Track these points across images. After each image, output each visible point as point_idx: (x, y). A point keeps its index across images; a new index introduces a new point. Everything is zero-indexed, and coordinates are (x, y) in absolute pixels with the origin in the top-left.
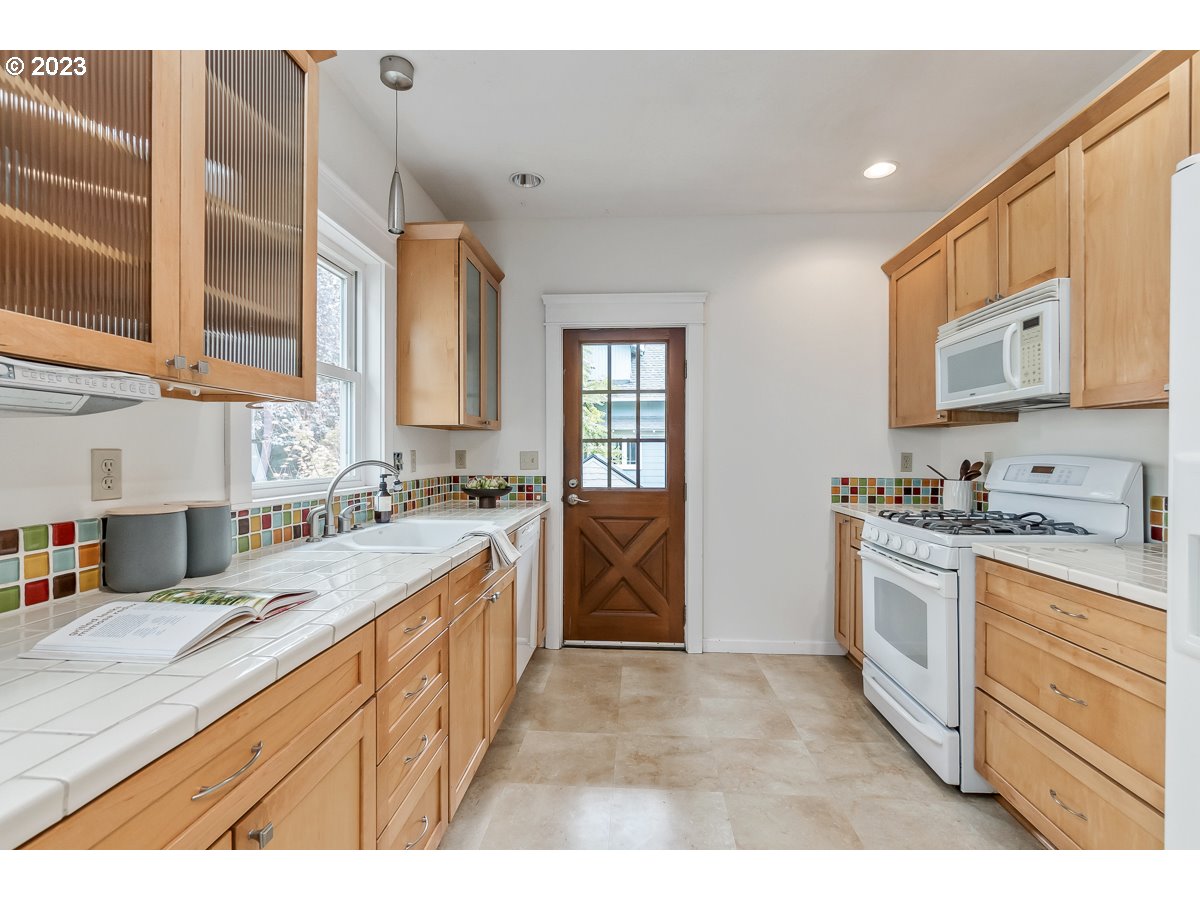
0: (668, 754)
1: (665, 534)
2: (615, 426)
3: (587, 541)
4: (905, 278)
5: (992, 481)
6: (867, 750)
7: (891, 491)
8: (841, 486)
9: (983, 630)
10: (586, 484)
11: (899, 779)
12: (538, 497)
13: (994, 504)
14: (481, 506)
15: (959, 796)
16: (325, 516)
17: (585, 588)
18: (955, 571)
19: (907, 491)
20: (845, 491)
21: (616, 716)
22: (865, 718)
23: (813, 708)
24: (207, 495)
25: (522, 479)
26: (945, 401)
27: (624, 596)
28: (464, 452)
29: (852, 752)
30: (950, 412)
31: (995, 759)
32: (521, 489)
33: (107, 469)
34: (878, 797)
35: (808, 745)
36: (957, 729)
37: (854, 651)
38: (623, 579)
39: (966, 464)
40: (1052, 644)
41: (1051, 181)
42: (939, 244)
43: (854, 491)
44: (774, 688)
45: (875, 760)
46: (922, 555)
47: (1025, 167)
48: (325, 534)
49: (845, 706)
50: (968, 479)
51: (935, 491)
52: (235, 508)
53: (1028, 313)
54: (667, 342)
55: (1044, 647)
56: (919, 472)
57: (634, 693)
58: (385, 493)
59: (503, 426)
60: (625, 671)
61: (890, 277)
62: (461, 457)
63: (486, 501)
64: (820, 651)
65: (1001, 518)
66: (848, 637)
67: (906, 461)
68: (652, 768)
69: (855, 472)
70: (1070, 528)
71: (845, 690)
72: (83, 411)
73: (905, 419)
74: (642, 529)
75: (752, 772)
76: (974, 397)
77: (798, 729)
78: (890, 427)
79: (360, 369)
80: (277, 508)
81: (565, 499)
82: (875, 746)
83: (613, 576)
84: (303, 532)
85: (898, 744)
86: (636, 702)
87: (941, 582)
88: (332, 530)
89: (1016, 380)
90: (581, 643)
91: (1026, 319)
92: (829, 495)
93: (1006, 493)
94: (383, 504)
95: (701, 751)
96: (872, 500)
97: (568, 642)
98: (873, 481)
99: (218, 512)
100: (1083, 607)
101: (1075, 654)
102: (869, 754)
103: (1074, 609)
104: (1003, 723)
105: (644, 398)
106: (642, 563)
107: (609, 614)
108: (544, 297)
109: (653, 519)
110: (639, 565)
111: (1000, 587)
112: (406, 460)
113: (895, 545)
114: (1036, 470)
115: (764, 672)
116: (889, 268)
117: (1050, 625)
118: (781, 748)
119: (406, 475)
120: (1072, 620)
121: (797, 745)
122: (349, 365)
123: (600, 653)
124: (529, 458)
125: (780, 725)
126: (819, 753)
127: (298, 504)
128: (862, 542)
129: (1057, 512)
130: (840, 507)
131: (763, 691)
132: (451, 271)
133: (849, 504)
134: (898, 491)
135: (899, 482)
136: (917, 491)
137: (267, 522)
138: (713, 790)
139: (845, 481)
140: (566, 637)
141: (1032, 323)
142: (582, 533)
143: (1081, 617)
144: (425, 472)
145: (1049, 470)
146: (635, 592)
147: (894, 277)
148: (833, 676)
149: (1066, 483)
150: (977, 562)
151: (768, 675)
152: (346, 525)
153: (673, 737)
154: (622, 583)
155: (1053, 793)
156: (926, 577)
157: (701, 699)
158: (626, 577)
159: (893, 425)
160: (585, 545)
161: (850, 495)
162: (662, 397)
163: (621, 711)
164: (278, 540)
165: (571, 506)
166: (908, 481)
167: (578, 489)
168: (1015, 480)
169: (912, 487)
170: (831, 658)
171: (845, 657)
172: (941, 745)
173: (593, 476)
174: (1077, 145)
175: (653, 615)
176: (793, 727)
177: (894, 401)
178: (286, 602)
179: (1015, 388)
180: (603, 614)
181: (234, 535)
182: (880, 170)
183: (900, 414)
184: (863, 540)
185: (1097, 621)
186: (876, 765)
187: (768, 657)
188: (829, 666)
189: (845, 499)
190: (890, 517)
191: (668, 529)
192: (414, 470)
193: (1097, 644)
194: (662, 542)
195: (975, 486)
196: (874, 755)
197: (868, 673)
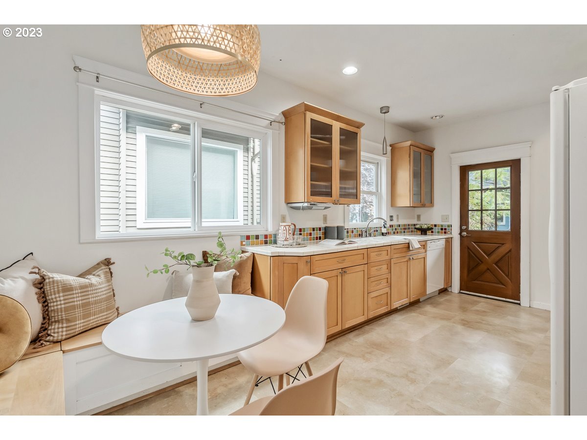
1: (510, 251)
3: (470, 251)
10: (471, 228)
12: (449, 233)
14: (421, 234)
16: (366, 232)
17: (469, 271)
21: (464, 311)
24: (341, 224)
25: (442, 226)
27: (489, 276)
28: (420, 215)
32: (442, 229)
33: (325, 218)
38: (488, 269)
48: (366, 236)
52: (346, 228)
54: (511, 166)
57: (479, 309)
58: (385, 227)
59: (435, 205)
60: (481, 304)
62: (419, 217)
63: (423, 233)
72: (324, 209)
74: (498, 248)
79: (379, 191)
80: (355, 229)
81: (460, 234)
83: (483, 267)
84: (360, 235)
86: (477, 311)
88: (368, 235)
90: (468, 293)
94: (384, 230)
97: (462, 291)
99: (342, 227)
106: (498, 263)
107: (481, 283)
108: (451, 155)
109: (503, 244)
110: (496, 264)
112: (395, 218)
119: (395, 223)
122: (376, 190)
123: (475, 298)
124: (446, 218)
127: (360, 228)
132: (408, 156)
137: (353, 232)
140: (461, 289)
142: (468, 248)
144: (402, 222)
146: (494, 275)
152: (372, 235)
154: (487, 271)
160: (470, 253)
162: (509, 191)
163: (468, 311)
164: (355, 237)
165: (463, 237)
167: (467, 230)
173: (474, 225)
175: (503, 286)
178: (351, 243)
180: (479, 282)
181: (346, 234)
191: (511, 249)
192: (398, 221)
194: (508, 254)
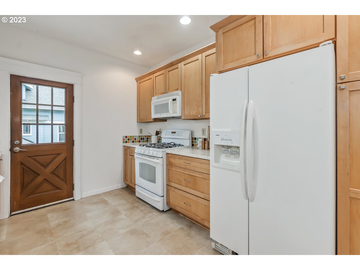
0: (80, 238)
1: (65, 159)
2: (40, 118)
3: (24, 167)
4: (142, 83)
5: (163, 135)
6: (141, 210)
7: (138, 139)
8: (125, 138)
9: (168, 170)
11: (150, 214)
13: (163, 141)
15: (163, 212)
17: (23, 186)
18: (162, 158)
19: (141, 139)
20: (126, 140)
21: (51, 234)
22: (138, 202)
23: (123, 204)
26: (154, 116)
27: (46, 186)
29: (137, 212)
30: (154, 119)
31: (171, 201)
34: (148, 221)
35: (126, 215)
36: (163, 196)
37: (131, 184)
38: (45, 179)
39: (157, 131)
40: (184, 171)
41: (177, 69)
42: (151, 76)
43: (129, 139)
44: (110, 202)
45: (144, 212)
46: (155, 155)
47: (172, 64)
49: (131, 201)
50: (157, 135)
51: (147, 139)
53: (174, 97)
54: (65, 88)
55: (182, 171)
56: (144, 134)
57: (57, 222)
60: (49, 215)
61: (137, 82)
64: (120, 187)
65: (165, 144)
66: (129, 181)
67: (141, 131)
68: (76, 246)
69: (128, 135)
70: (180, 145)
71: (130, 196)
73: (142, 120)
74: (54, 158)
75: (112, 230)
76: (161, 116)
77: (121, 212)
78: (137, 122)
81: (11, 150)
82: (142, 208)
83: (39, 179)
85: (147, 206)
86: (59, 225)
87: (159, 161)
89: (171, 112)
90: (22, 211)
91: (173, 99)
92: (122, 141)
93: (166, 138)
95: (93, 231)
96: (133, 142)
97: (13, 213)
98: (133, 137)
100: (190, 161)
101: (189, 172)
102: (142, 211)
103: (188, 162)
104: (174, 191)
105: (55, 108)
106: (54, 172)
107: (37, 195)
109: (60, 154)
110: (53, 173)
111: (172, 160)
113: (146, 153)
114: (172, 133)
115: (105, 198)
116: (137, 80)
117: (184, 166)
118: (118, 219)
120: (188, 165)
121: (123, 216)
123: (33, 212)
125: (116, 213)
126: (129, 216)
128: (135, 154)
129: (177, 142)
130: (125, 144)
131: (107, 204)
133: (127, 143)
134: (139, 139)
135: (139, 136)
136: (144, 139)
138: (102, 242)
139: (126, 137)
140: (12, 211)
141: (174, 100)
142: (22, 164)
143: (190, 163)
145: (175, 133)
146: (51, 183)
147: (139, 82)
148: (126, 193)
149: (178, 135)
150: (167, 155)
151: (106, 199)
153: (80, 231)
154: (45, 181)
155: (185, 203)
156: (155, 160)
157: (86, 214)
158: (46, 178)
159: (139, 121)
160: (24, 169)
161: (127, 141)
162: (63, 109)
163: (53, 231)
165: (15, 152)
166: (142, 136)
167: (20, 145)
168: (168, 135)
169: (143, 138)
170: (123, 188)
171: (127, 187)
172: (160, 202)
174: (183, 63)
175: (59, 190)
176: (120, 212)
177: (139, 115)
179: (170, 114)
180: (35, 195)
182: (138, 53)
183: (140, 118)
184: (135, 153)
185: (193, 164)
186: (144, 213)
187: (105, 193)
188: (123, 190)
189: (126, 142)
190: (143, 146)
191: (66, 157)
193: (193, 168)
194: (63, 162)
195: (158, 137)
196: (143, 211)
197: (137, 189)
